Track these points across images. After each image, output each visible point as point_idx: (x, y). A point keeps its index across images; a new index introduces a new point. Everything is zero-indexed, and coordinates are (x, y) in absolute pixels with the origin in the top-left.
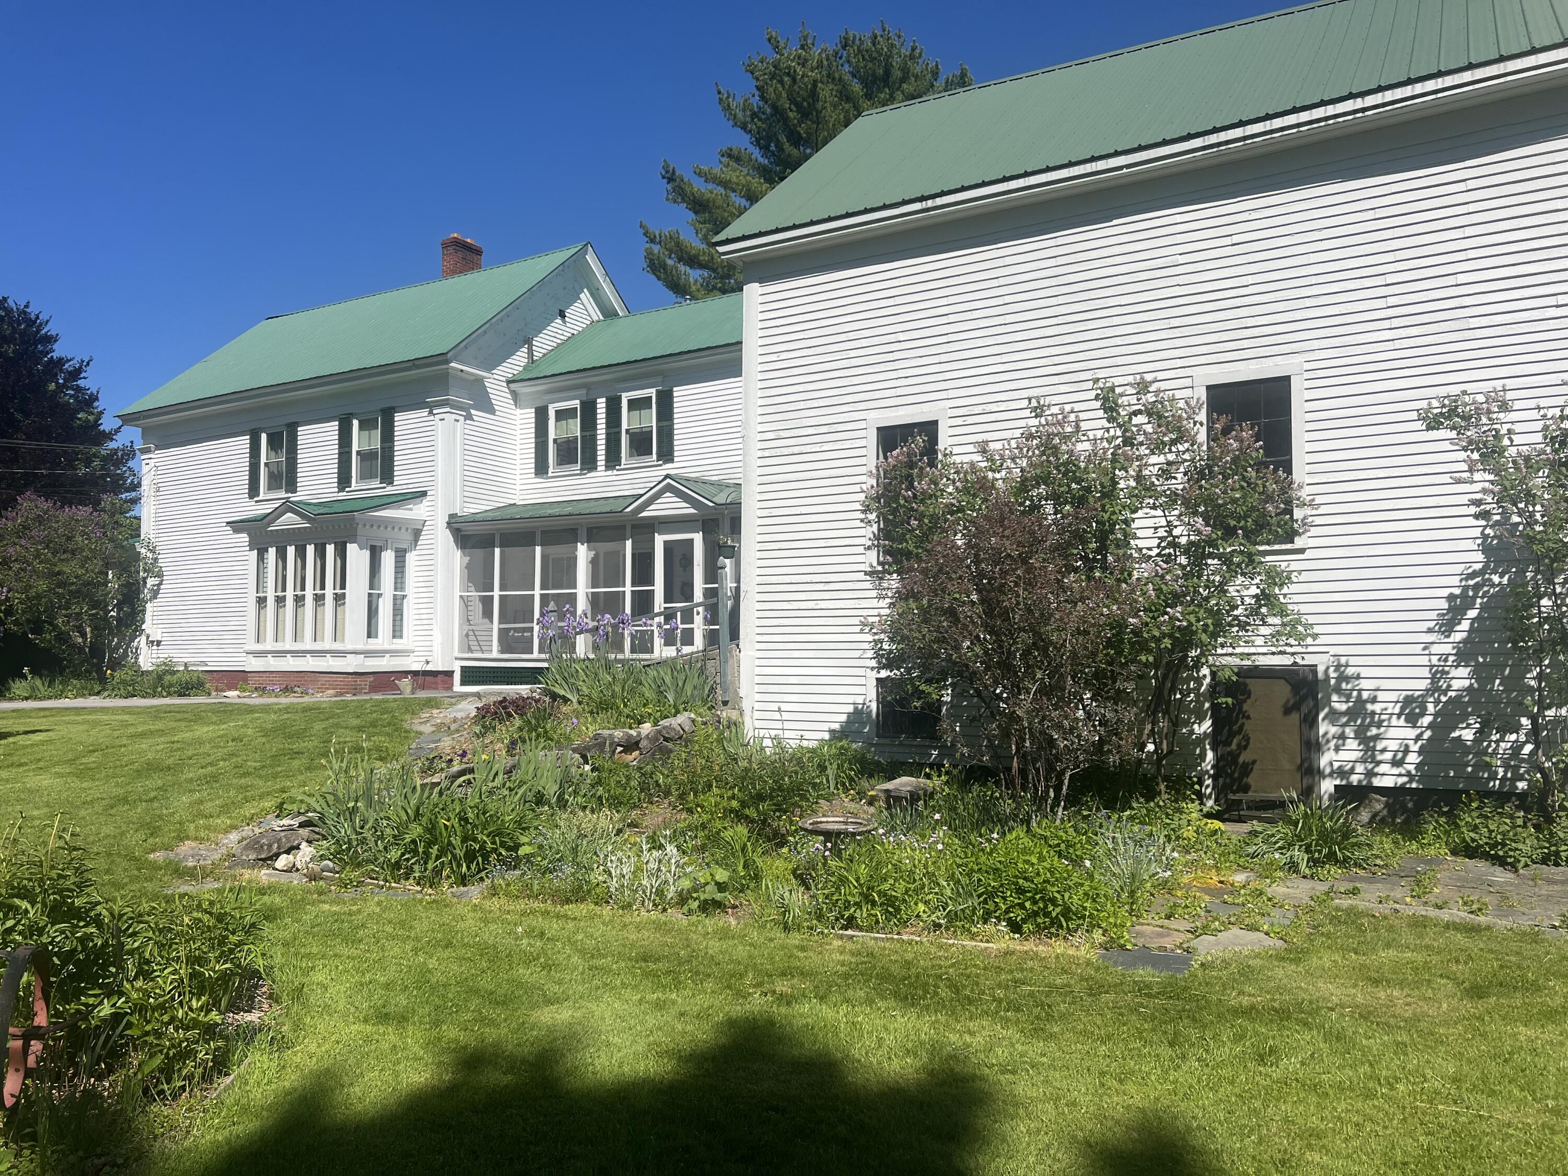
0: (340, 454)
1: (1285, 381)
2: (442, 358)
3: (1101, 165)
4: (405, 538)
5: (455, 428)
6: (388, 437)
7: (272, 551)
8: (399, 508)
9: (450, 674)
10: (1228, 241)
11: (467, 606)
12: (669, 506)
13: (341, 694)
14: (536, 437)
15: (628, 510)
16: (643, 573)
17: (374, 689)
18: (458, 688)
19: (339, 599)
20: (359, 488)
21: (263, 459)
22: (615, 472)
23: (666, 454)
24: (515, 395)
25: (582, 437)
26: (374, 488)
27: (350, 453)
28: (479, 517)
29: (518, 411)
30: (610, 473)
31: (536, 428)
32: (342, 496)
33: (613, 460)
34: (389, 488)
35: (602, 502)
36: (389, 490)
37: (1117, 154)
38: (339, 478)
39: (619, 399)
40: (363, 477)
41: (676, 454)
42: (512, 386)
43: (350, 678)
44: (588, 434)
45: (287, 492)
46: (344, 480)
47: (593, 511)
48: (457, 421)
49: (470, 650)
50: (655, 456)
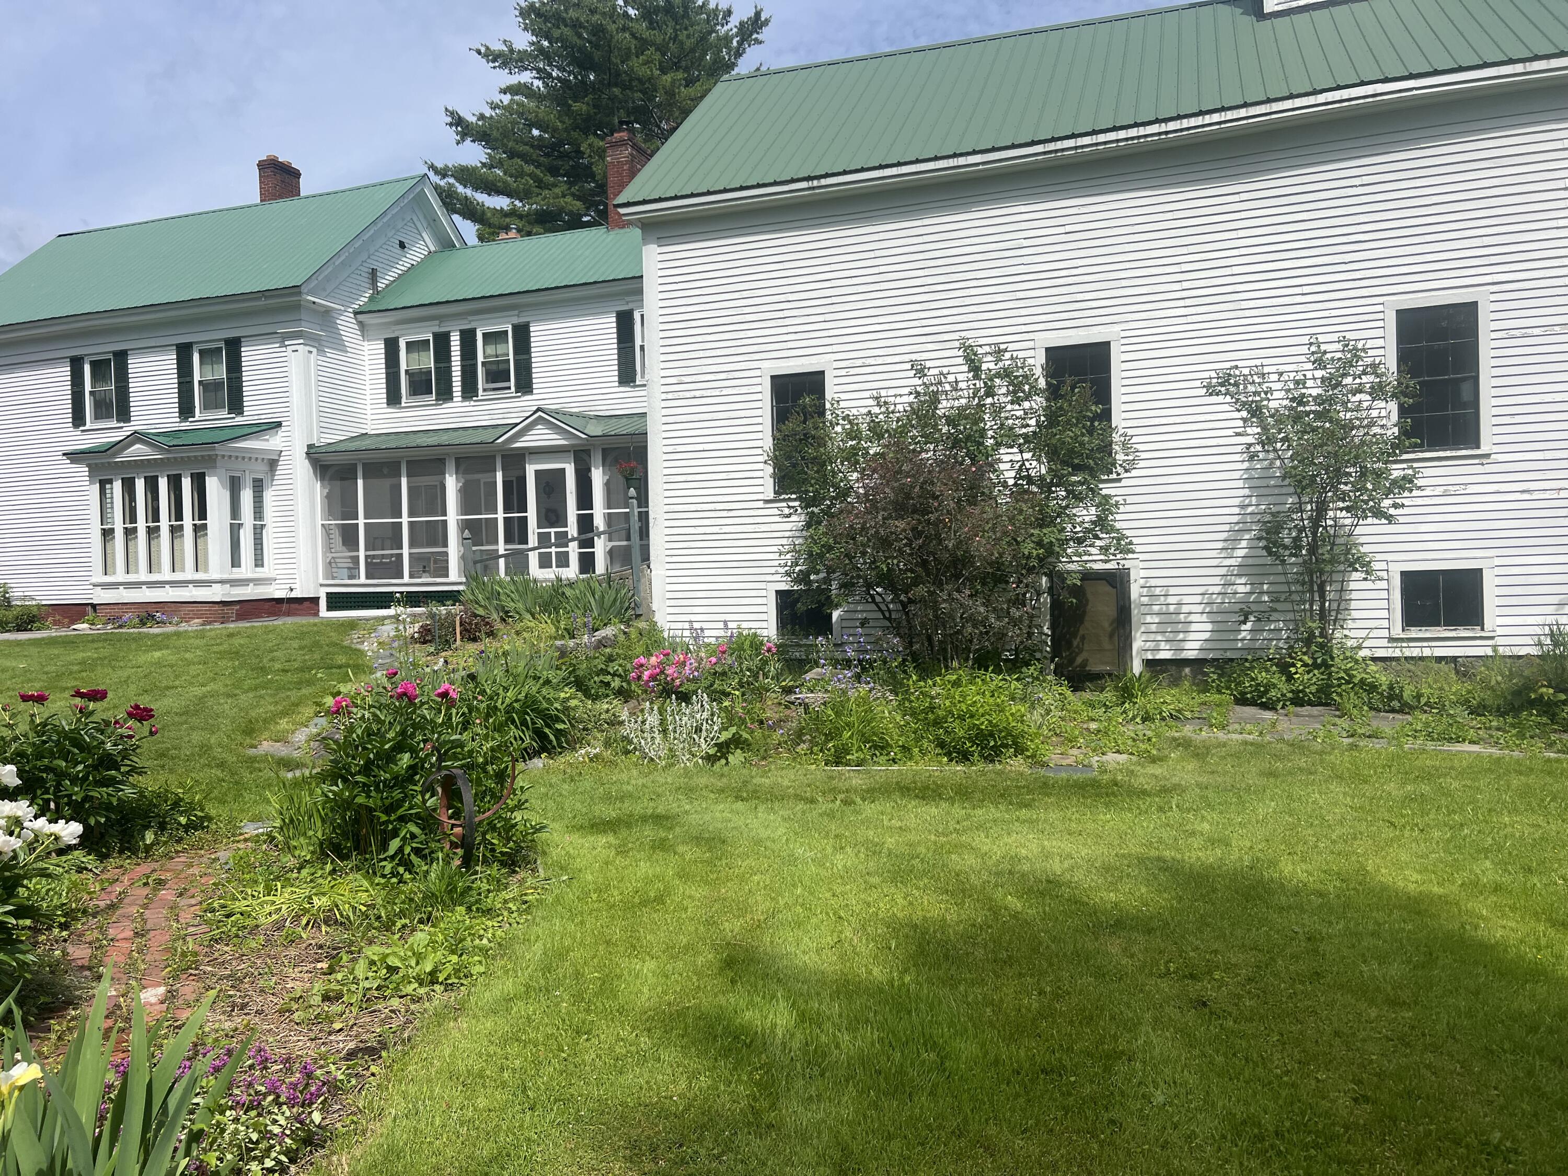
0: (179, 383)
1: (1105, 346)
2: (296, 289)
3: (962, 161)
4: (260, 471)
5: (308, 359)
6: (235, 366)
7: (117, 486)
8: (257, 439)
9: (315, 600)
10: (1062, 230)
11: (328, 534)
12: (541, 437)
13: (210, 623)
14: (387, 368)
15: (499, 441)
16: (514, 498)
17: (241, 617)
18: (324, 612)
19: (200, 530)
20: (202, 418)
21: (88, 387)
22: (472, 403)
23: (525, 386)
24: (361, 325)
25: (436, 368)
26: (221, 417)
27: (191, 382)
28: (342, 447)
29: (366, 343)
30: (467, 403)
31: (386, 358)
32: (185, 426)
33: (470, 390)
35: (461, 432)
36: (239, 420)
37: (974, 152)
38: (179, 407)
39: (473, 332)
40: (206, 407)
41: (534, 386)
42: (360, 317)
43: (217, 607)
44: (442, 365)
45: (118, 421)
46: (186, 410)
47: (462, 442)
48: (310, 352)
49: (334, 578)
50: (513, 389)
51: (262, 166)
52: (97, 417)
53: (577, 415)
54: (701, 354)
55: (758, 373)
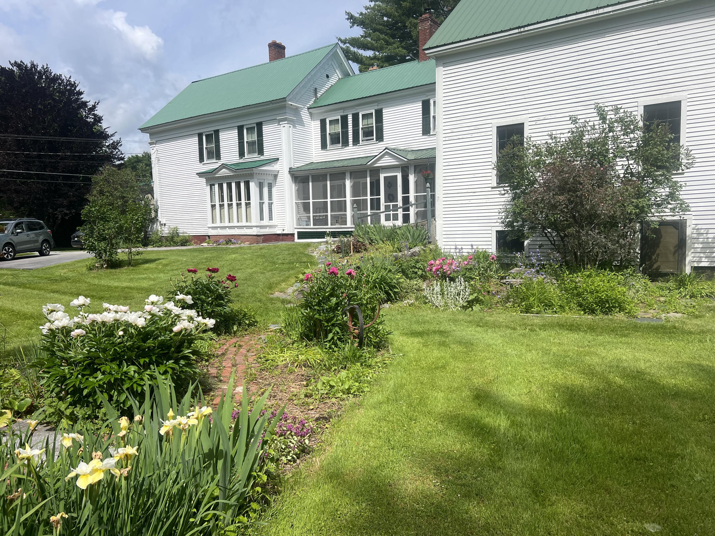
0: (239, 143)
1: (678, 103)
2: (284, 99)
3: (601, 11)
4: (270, 179)
5: (289, 130)
6: (260, 134)
7: (217, 186)
8: (269, 166)
9: (293, 235)
10: (656, 43)
11: (298, 207)
12: (387, 161)
13: (252, 244)
14: (321, 133)
15: (369, 163)
16: (375, 190)
17: (264, 241)
18: (296, 240)
19: (248, 205)
20: (249, 157)
21: (205, 146)
22: (357, 147)
23: (380, 138)
24: (311, 114)
25: (342, 132)
26: (255, 157)
27: (243, 142)
28: (303, 168)
29: (312, 122)
30: (355, 147)
31: (321, 128)
32: (242, 161)
33: (356, 141)
34: (262, 157)
35: (352, 160)
36: (262, 158)
37: (608, 6)
38: (239, 153)
39: (357, 114)
40: (249, 153)
41: (384, 138)
42: (310, 110)
43: (255, 237)
44: (344, 130)
45: (216, 159)
46: (242, 154)
47: (353, 164)
48: (290, 127)
49: (300, 225)
50: (375, 139)
51: (270, 46)
52: (209, 158)
53: (403, 150)
54: (463, 118)
55: (490, 125)
